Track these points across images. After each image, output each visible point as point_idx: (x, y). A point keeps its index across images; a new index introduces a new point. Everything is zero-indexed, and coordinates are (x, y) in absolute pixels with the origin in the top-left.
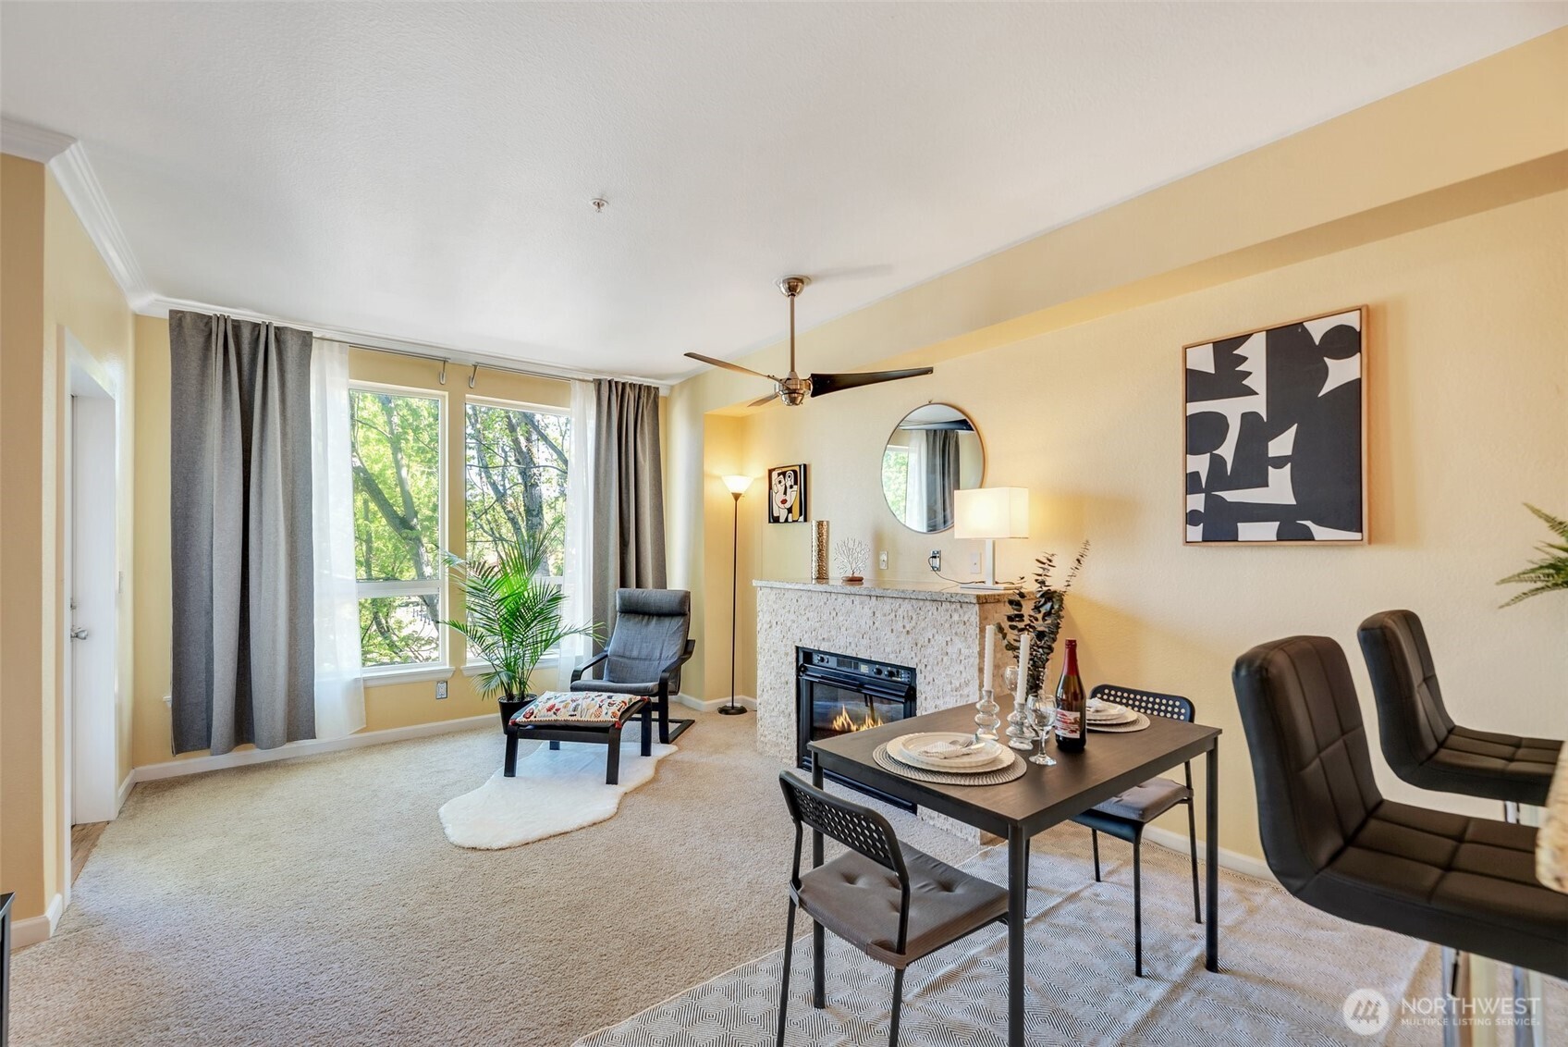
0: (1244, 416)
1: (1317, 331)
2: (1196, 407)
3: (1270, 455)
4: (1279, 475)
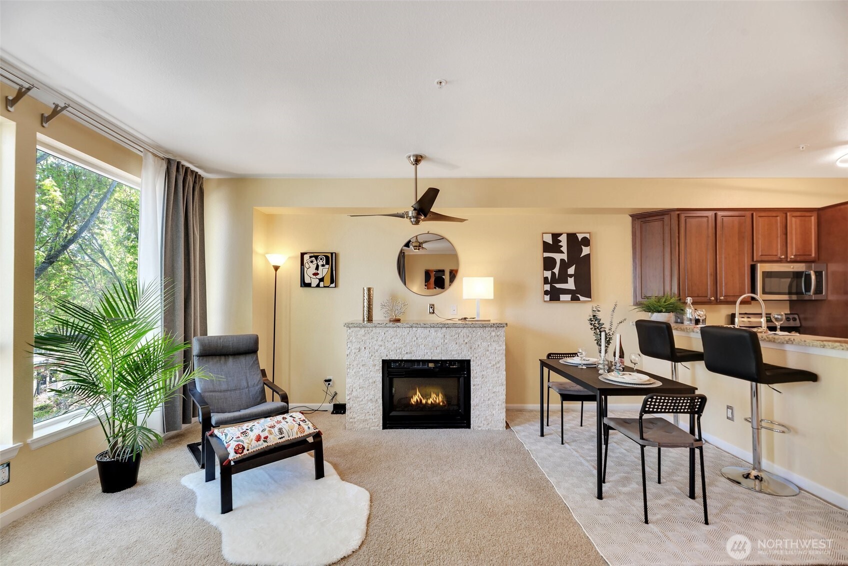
0: (561, 259)
1: (580, 237)
2: (547, 255)
3: (568, 273)
4: (571, 281)
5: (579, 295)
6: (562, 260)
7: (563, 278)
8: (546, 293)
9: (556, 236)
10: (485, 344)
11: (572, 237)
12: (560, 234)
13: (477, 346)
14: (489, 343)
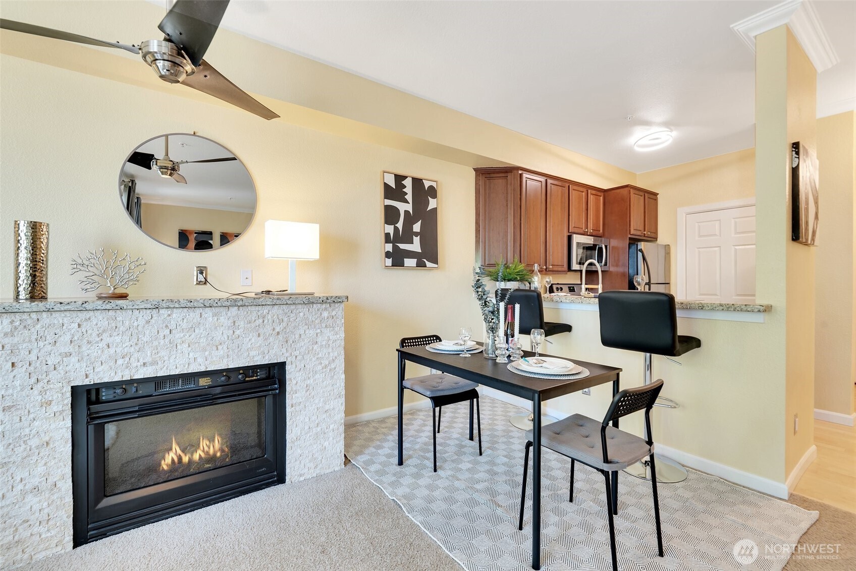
2: (388, 202)
4: (417, 240)
5: (425, 260)
6: (406, 212)
7: (407, 237)
8: (388, 255)
9: (399, 178)
10: (311, 332)
11: (417, 182)
12: (405, 177)
13: (297, 336)
14: (319, 331)
